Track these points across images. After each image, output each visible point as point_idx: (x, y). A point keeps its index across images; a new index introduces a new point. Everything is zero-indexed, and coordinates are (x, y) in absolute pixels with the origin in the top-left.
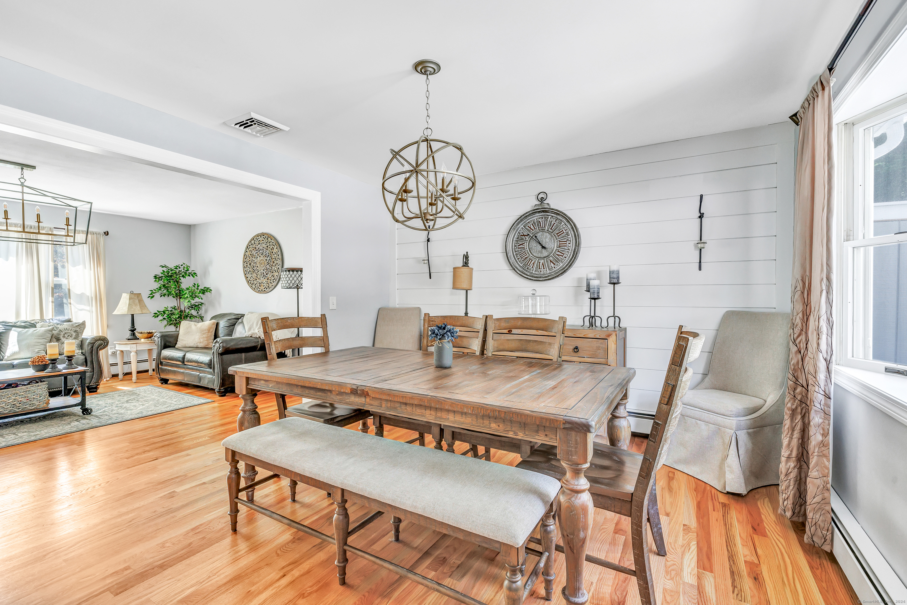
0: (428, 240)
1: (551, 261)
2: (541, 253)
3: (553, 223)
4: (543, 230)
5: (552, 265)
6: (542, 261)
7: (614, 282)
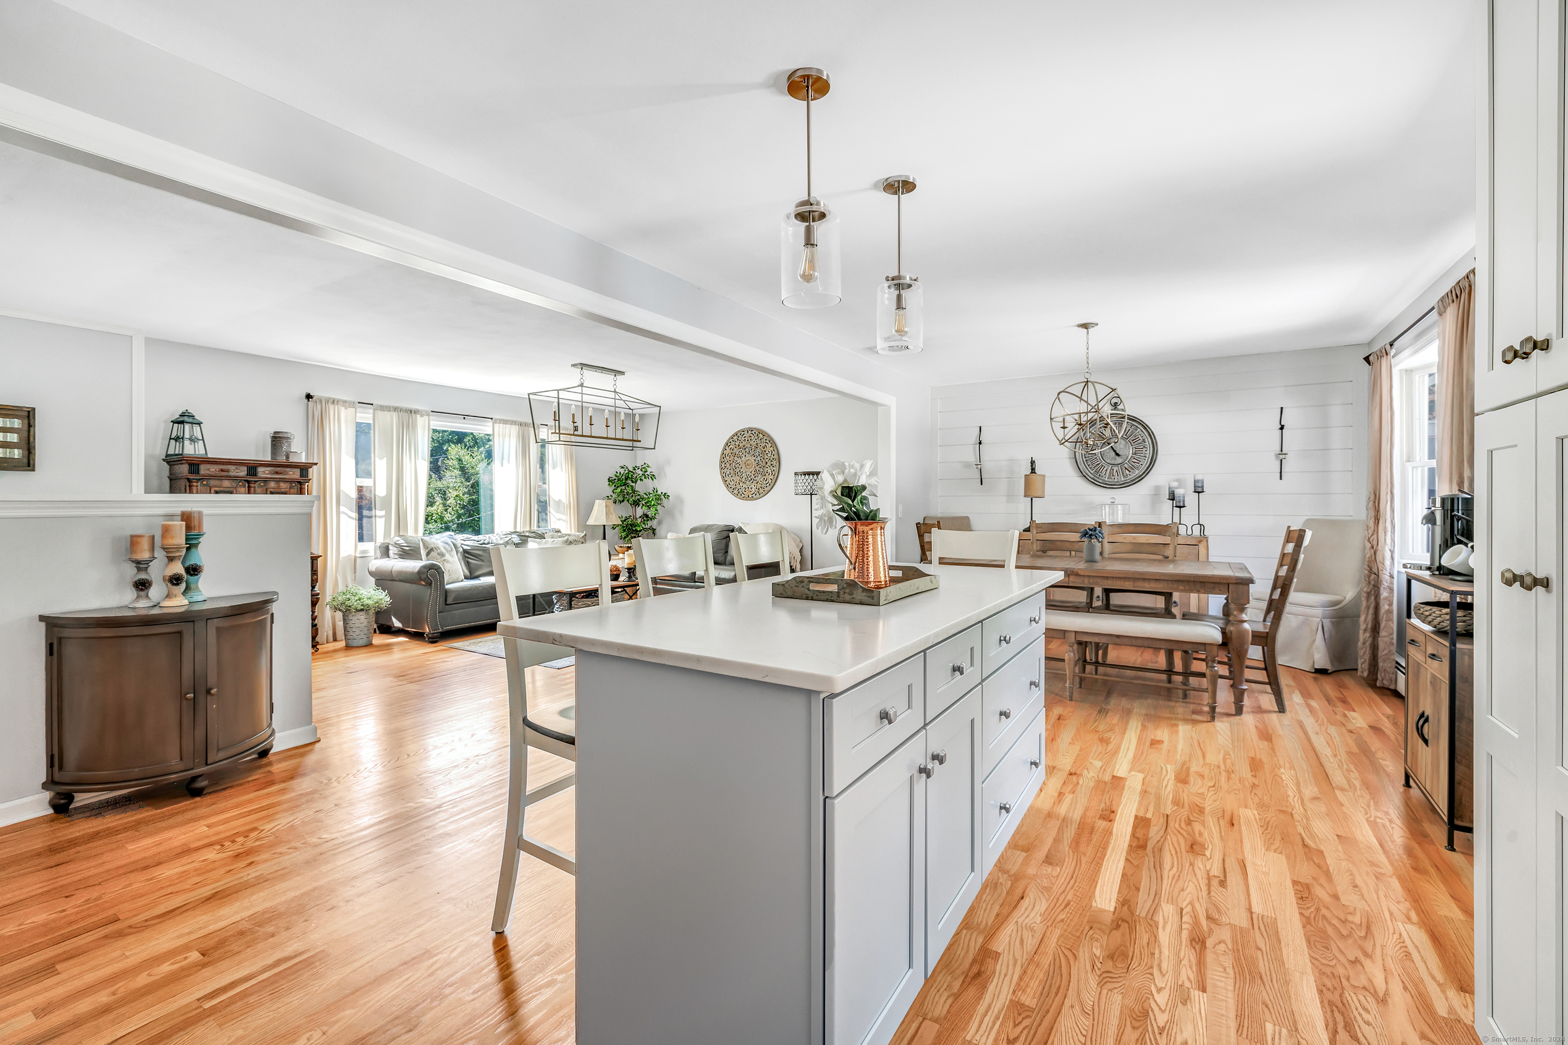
0: (980, 443)
1: (1126, 469)
2: (1115, 459)
3: (1128, 430)
4: (1117, 437)
5: (1127, 472)
6: (1115, 468)
7: (1199, 490)
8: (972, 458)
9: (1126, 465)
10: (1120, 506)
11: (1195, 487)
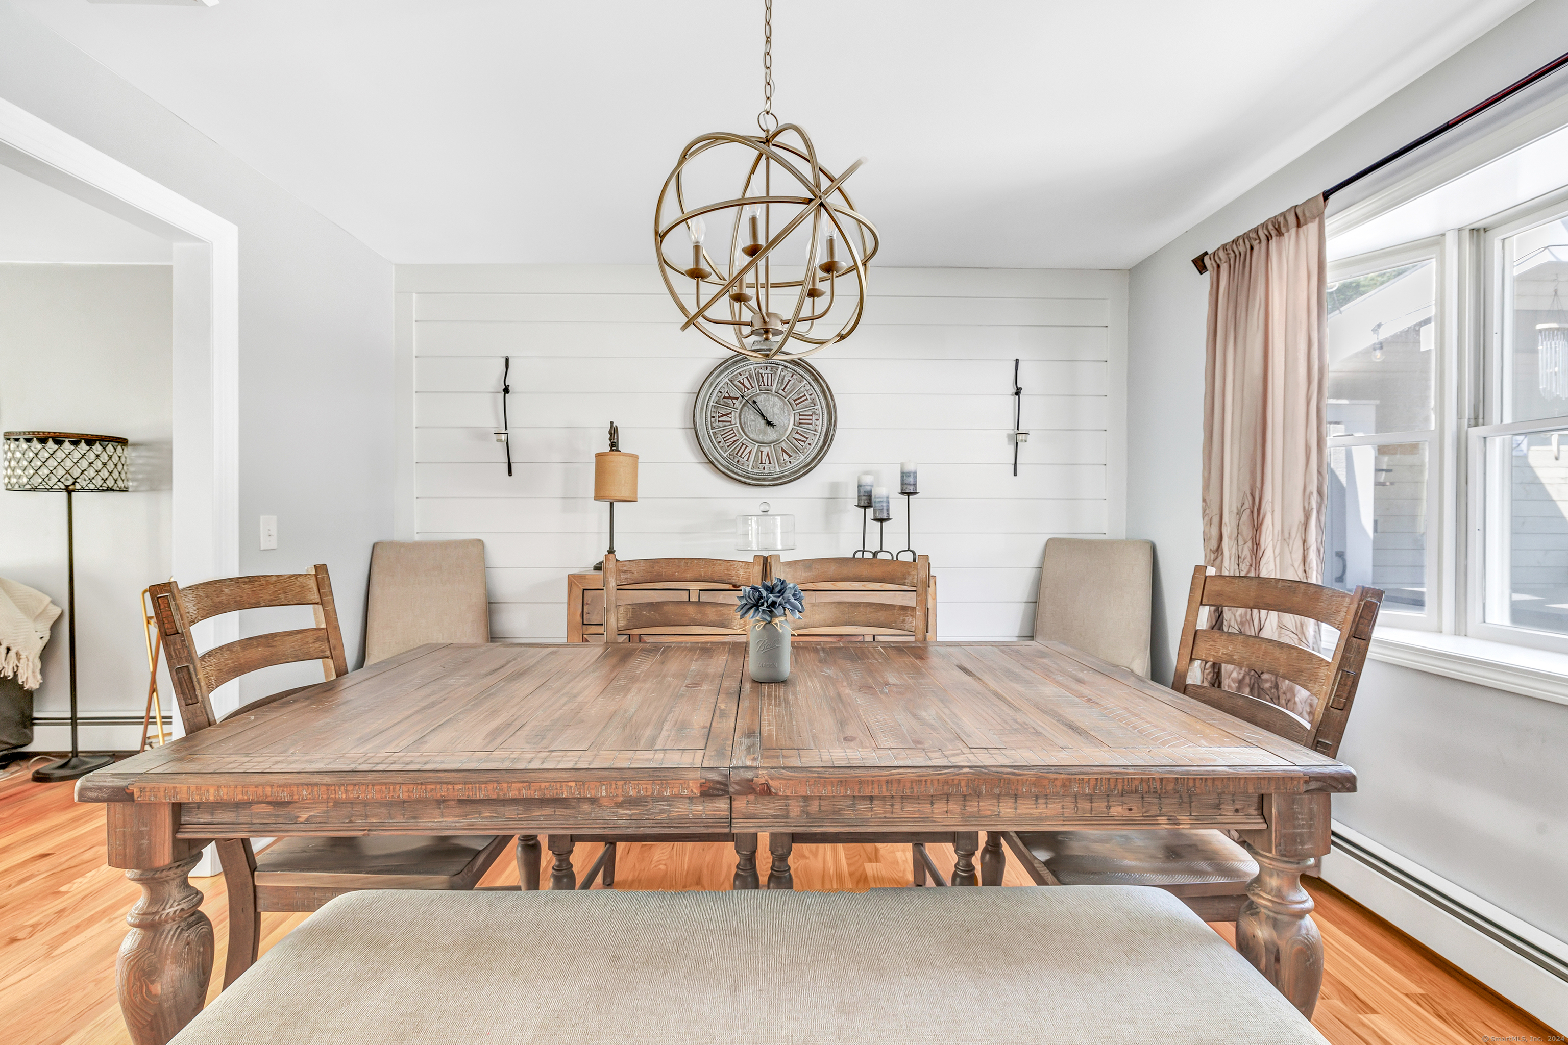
0: (507, 391)
1: (783, 450)
2: (765, 433)
3: (786, 379)
4: (768, 391)
5: (786, 457)
6: (766, 450)
7: (908, 491)
8: (490, 421)
9: (784, 445)
10: (779, 518)
11: (902, 484)
